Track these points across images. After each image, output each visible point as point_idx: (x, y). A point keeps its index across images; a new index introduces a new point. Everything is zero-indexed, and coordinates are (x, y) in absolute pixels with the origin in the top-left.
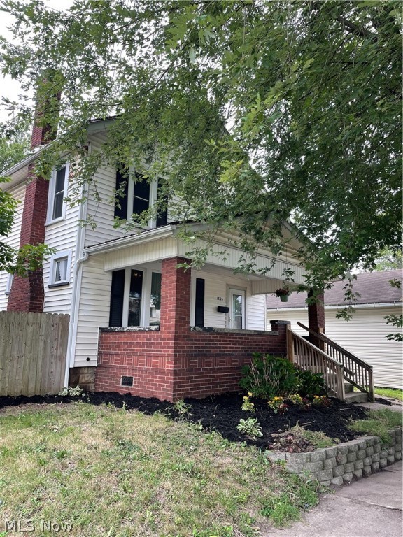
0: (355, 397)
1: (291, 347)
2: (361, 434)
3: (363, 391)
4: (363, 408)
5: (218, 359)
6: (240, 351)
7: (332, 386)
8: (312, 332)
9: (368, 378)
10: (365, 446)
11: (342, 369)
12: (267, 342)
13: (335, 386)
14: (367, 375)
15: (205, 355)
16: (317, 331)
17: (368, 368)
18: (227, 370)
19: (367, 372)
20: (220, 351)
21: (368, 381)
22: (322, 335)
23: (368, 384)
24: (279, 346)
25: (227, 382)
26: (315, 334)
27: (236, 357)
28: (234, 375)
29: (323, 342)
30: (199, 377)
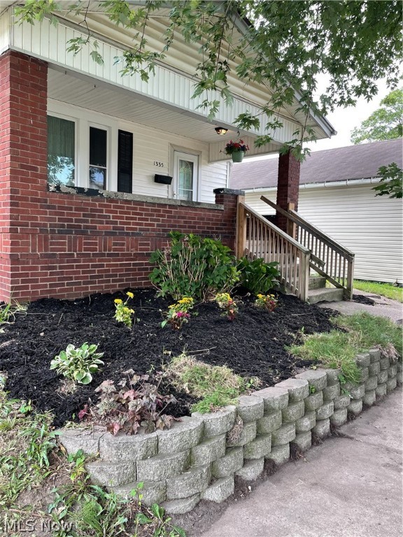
0: (325, 294)
1: (242, 227)
2: (307, 364)
3: (338, 286)
4: (330, 311)
5: (111, 241)
6: (153, 230)
7: (292, 280)
8: (280, 209)
9: (346, 269)
10: (307, 393)
11: (308, 257)
12: (203, 219)
13: (297, 279)
14: (347, 265)
15: (84, 233)
16: (286, 207)
17: (349, 256)
18: (127, 256)
19: (347, 262)
20: (114, 228)
21: (346, 272)
22: (292, 213)
23: (346, 276)
24: (225, 225)
25: (129, 275)
26: (283, 212)
27: (147, 238)
28: (142, 264)
29: (292, 222)
30: (72, 267)
